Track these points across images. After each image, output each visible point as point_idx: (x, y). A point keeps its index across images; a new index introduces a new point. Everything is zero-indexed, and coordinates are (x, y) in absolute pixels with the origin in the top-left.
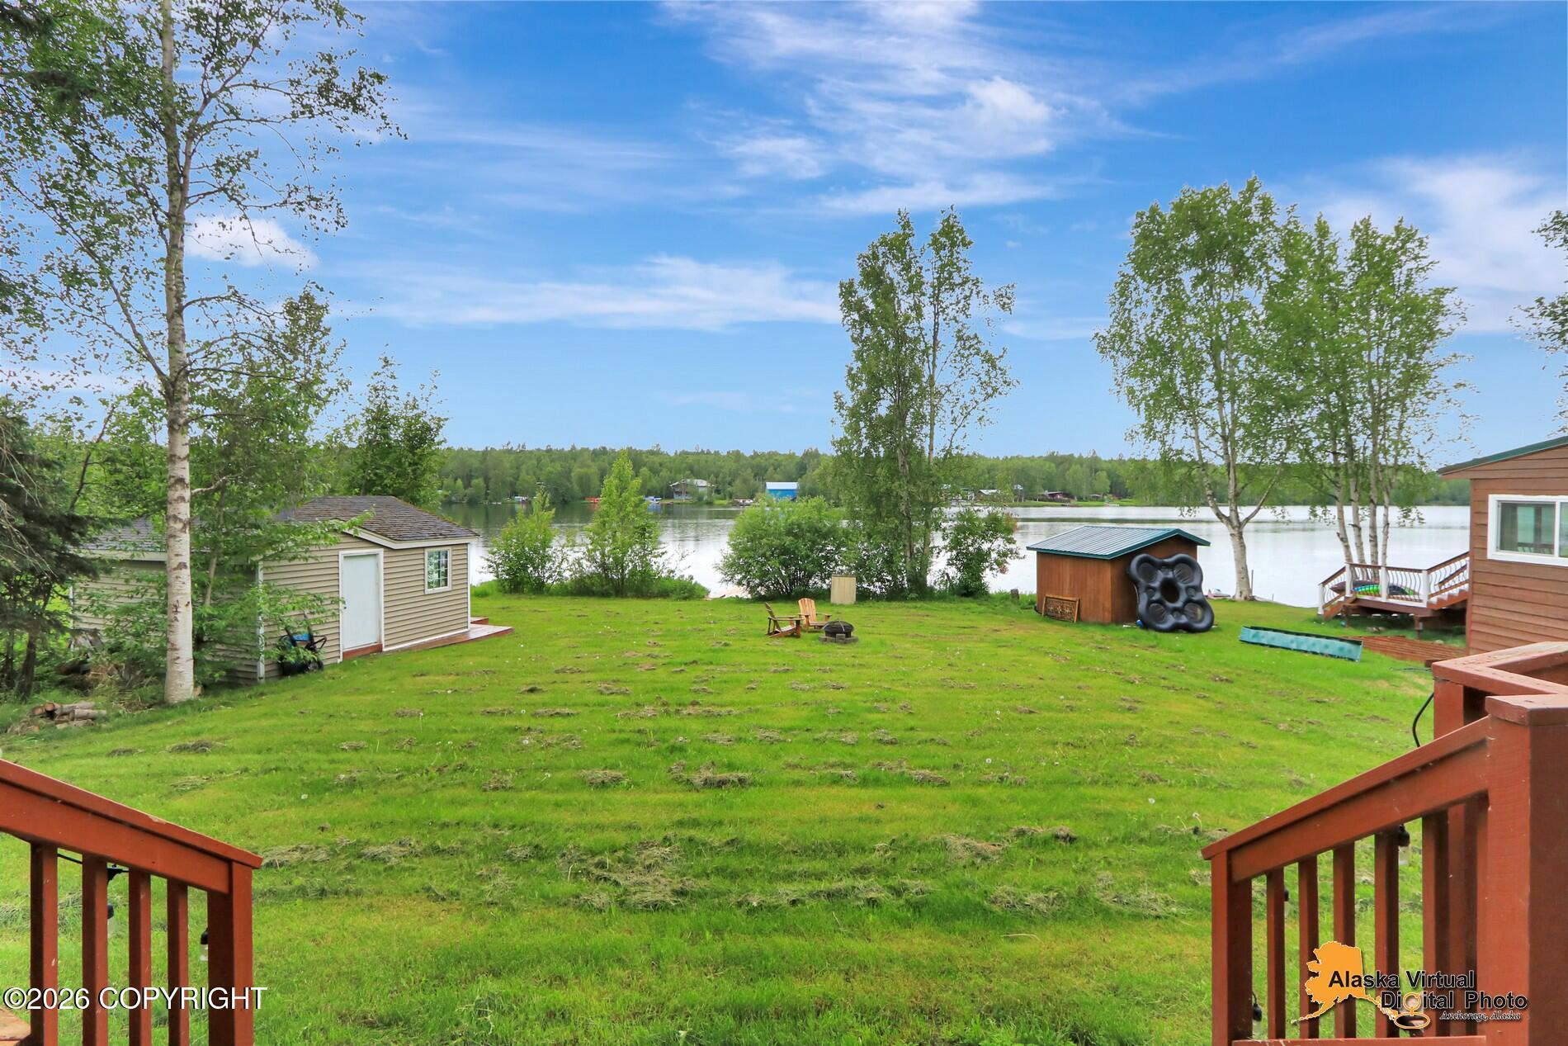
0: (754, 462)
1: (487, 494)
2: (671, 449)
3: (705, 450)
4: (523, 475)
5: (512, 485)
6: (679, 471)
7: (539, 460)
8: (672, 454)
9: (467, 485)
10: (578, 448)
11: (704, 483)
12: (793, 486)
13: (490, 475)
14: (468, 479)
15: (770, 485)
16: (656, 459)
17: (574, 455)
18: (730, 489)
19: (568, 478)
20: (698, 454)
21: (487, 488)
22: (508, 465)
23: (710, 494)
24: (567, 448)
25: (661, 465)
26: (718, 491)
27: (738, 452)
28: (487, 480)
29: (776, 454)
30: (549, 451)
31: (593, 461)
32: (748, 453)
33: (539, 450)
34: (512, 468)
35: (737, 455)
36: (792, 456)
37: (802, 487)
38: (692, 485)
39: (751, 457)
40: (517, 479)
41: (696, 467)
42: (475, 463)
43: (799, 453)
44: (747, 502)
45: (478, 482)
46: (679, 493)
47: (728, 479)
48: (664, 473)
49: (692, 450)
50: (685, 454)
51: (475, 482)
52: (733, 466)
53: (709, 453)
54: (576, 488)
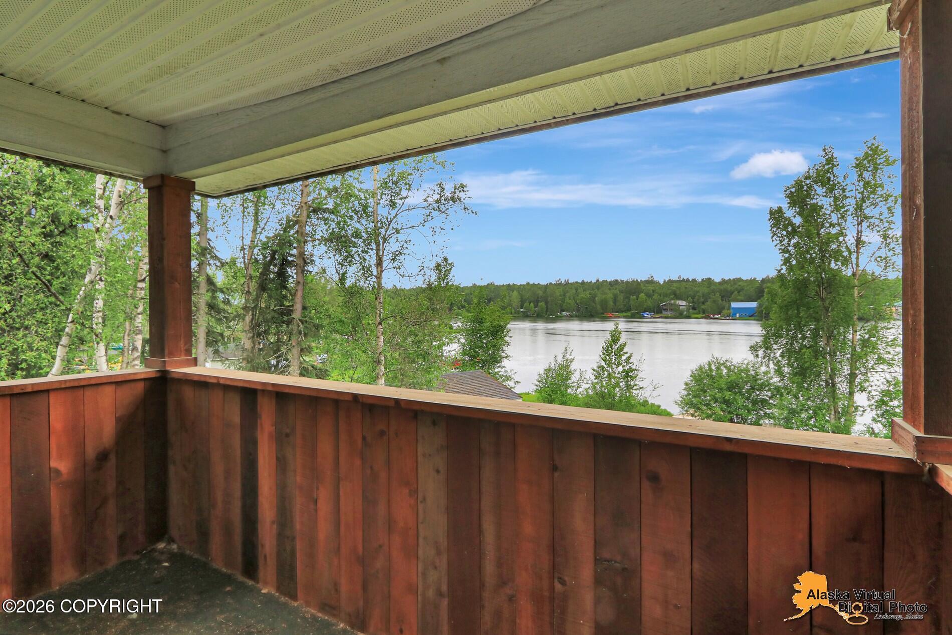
0: (722, 287)
1: (547, 311)
2: (660, 279)
3: (685, 278)
4: (567, 300)
5: (561, 305)
6: (666, 295)
7: (577, 290)
8: (661, 282)
9: (536, 306)
10: (601, 280)
11: (684, 303)
12: (754, 305)
13: (549, 299)
14: (536, 302)
15: (734, 305)
16: (651, 288)
17: (599, 285)
18: (703, 307)
19: (594, 301)
20: (680, 281)
21: (547, 307)
22: (558, 294)
23: (688, 310)
24: (594, 281)
25: (653, 291)
26: (694, 308)
27: (710, 279)
28: (547, 303)
29: (740, 280)
30: (583, 282)
31: (610, 289)
32: (718, 280)
33: (577, 282)
34: (560, 295)
35: (709, 281)
36: (753, 281)
37: (760, 306)
38: (675, 304)
39: (720, 283)
40: (564, 302)
41: (678, 292)
42: (540, 293)
43: (759, 278)
44: (716, 316)
45: (542, 304)
46: (666, 310)
47: (702, 300)
48: (656, 297)
49: (675, 278)
50: (671, 282)
51: (540, 304)
52: (706, 290)
53: (688, 280)
54: (599, 307)
